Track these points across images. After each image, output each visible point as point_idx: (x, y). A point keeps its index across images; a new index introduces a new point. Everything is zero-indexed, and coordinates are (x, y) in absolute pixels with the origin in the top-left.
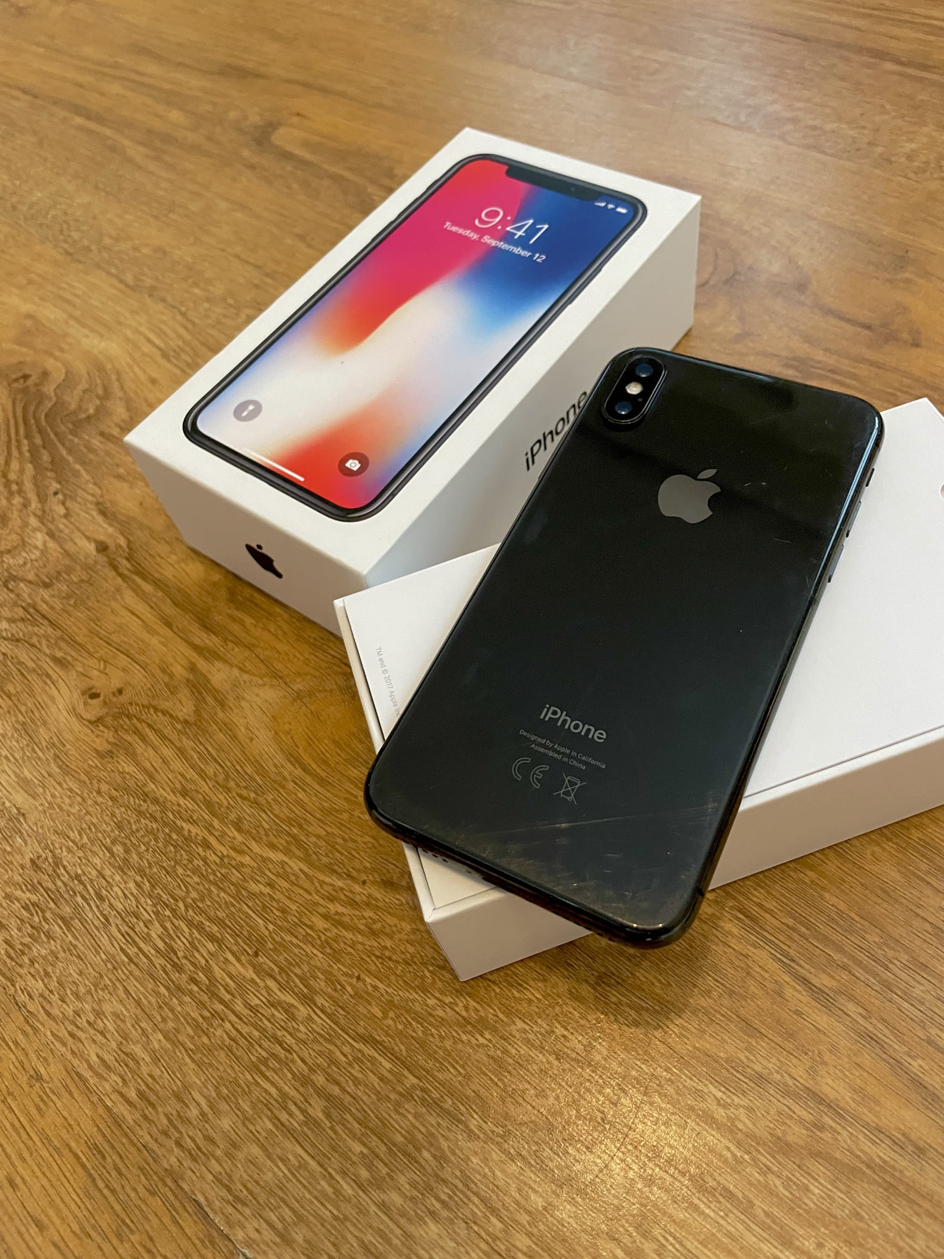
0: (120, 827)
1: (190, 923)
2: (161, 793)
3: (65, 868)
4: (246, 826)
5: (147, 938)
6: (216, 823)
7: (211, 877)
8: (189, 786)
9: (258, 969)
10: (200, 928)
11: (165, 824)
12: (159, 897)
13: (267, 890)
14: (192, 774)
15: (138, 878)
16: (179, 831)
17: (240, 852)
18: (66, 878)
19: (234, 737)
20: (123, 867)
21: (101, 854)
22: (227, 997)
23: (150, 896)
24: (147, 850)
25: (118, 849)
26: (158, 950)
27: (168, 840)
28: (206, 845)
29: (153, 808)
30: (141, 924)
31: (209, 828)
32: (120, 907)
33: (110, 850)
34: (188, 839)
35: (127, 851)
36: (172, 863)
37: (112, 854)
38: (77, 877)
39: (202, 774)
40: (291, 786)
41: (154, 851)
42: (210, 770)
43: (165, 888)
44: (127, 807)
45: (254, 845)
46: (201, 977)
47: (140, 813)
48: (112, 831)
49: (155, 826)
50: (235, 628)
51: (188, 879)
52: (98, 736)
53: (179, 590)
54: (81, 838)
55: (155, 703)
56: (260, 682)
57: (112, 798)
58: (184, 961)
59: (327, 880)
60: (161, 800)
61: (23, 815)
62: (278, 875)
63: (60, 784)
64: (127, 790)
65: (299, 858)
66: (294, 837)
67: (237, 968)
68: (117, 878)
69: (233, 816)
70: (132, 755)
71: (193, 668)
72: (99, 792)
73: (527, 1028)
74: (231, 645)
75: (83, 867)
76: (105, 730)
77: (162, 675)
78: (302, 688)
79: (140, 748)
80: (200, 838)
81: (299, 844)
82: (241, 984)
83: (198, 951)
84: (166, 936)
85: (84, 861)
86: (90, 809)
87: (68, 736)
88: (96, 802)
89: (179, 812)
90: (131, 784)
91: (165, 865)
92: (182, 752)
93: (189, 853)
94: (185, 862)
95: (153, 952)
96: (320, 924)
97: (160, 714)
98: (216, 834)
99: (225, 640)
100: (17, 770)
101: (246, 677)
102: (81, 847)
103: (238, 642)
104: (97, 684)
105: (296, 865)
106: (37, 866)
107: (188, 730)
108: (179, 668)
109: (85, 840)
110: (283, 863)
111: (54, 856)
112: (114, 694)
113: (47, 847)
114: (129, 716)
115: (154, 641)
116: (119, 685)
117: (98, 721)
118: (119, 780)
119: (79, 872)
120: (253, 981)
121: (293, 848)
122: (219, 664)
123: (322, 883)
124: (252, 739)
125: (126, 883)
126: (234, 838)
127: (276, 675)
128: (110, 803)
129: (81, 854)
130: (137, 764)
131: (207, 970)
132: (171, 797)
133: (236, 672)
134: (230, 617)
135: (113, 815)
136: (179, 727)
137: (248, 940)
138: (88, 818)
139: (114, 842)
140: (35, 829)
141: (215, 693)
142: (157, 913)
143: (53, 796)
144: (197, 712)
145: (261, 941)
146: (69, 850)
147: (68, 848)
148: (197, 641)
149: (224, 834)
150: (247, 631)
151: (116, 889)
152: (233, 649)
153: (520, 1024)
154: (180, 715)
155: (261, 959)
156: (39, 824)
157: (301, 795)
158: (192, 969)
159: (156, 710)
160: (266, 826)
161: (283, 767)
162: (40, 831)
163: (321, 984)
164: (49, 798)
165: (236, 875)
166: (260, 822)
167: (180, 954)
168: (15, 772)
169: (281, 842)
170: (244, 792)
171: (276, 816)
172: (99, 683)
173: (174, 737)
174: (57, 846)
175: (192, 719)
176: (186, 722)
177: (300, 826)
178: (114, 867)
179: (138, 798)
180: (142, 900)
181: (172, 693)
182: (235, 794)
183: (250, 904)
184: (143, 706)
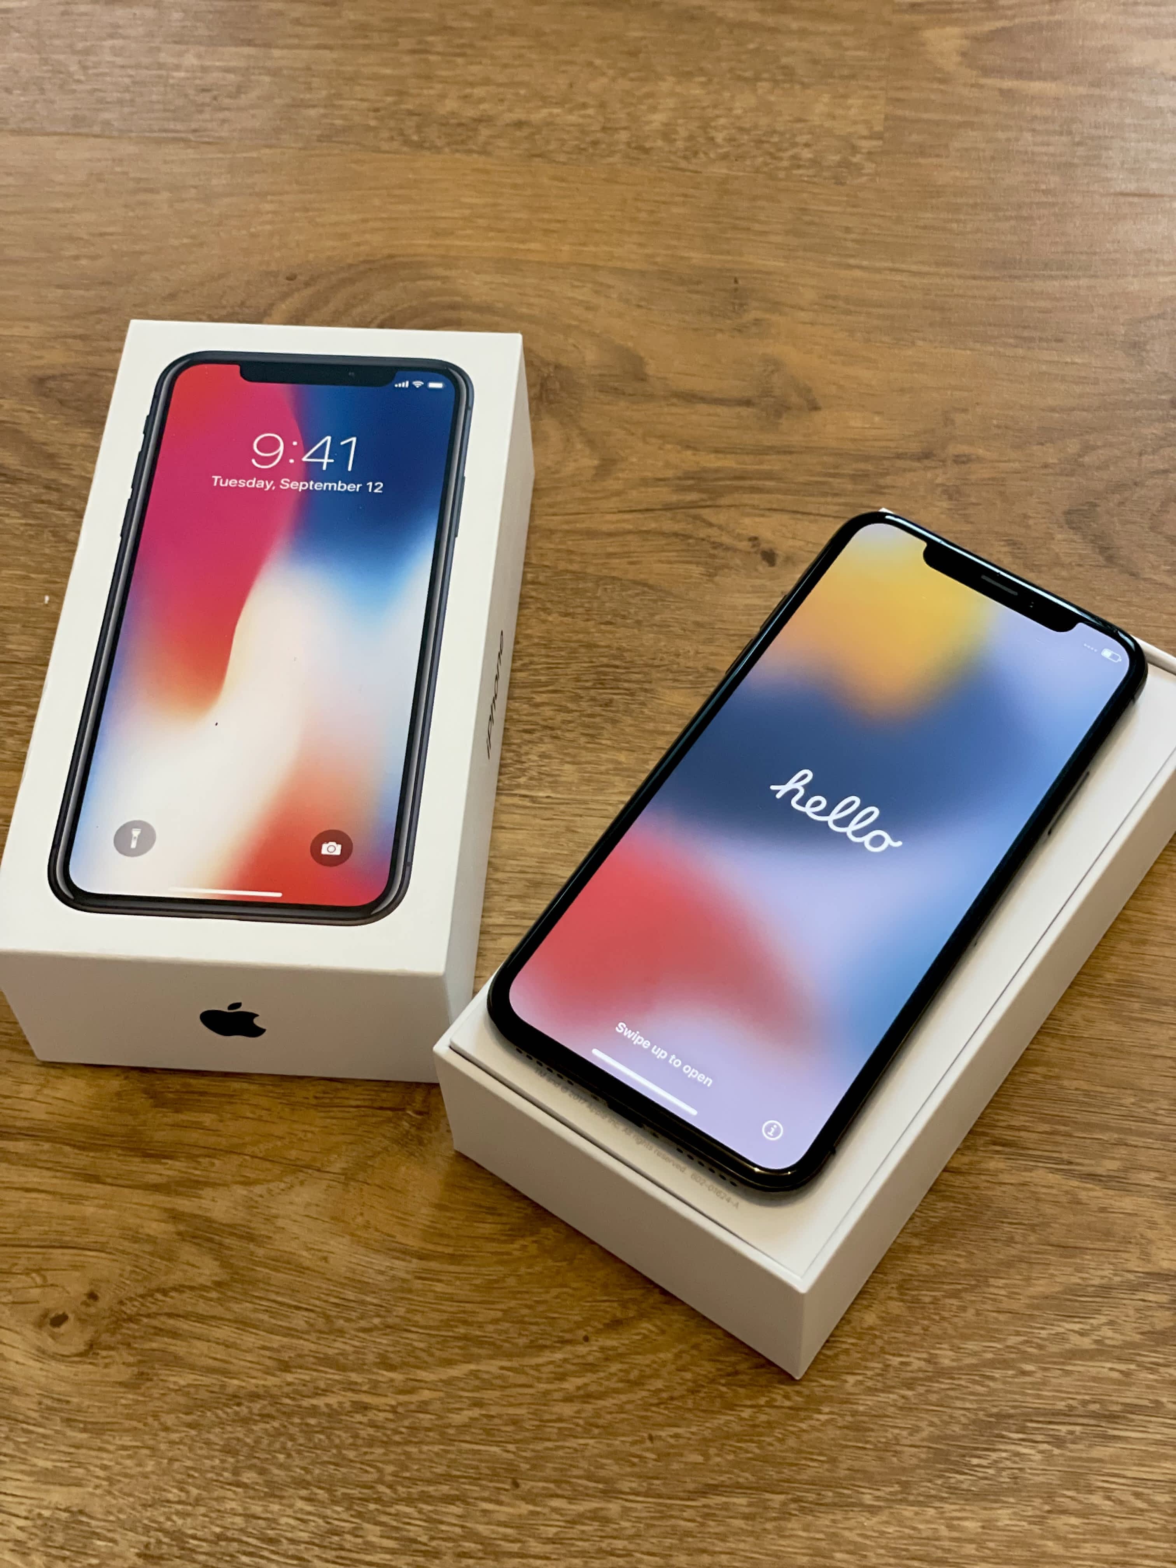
0: (228, 1450)
1: (409, 1501)
2: (251, 1384)
3: (194, 1537)
4: (395, 1359)
5: (370, 1547)
6: (354, 1377)
7: (397, 1438)
8: (285, 1356)
9: (529, 1498)
10: (426, 1498)
11: (289, 1415)
12: (347, 1497)
13: (476, 1412)
14: (277, 1341)
15: (304, 1493)
16: (314, 1411)
17: (411, 1391)
18: (205, 1547)
19: (302, 1269)
20: (274, 1491)
21: (230, 1494)
22: (515, 1547)
23: (335, 1502)
24: (289, 1456)
25: (248, 1477)
26: (392, 1552)
27: (308, 1431)
28: (365, 1408)
29: (257, 1407)
30: (348, 1537)
31: (351, 1387)
32: (305, 1536)
33: (239, 1485)
34: (333, 1414)
35: (262, 1472)
36: (334, 1451)
37: (245, 1486)
38: (220, 1537)
39: (289, 1332)
40: (418, 1284)
41: (299, 1452)
42: (299, 1321)
43: (345, 1482)
44: (221, 1423)
45: (422, 1374)
46: (469, 1546)
47: (245, 1421)
48: (223, 1461)
49: (276, 1424)
50: (194, 1136)
51: (368, 1457)
52: (106, 1366)
53: (73, 1127)
54: (187, 1492)
55: (154, 1285)
56: (282, 1185)
57: (190, 1426)
58: (434, 1543)
59: (540, 1360)
60: (261, 1391)
61: (81, 1512)
62: (477, 1389)
63: (100, 1449)
64: (204, 1406)
65: (491, 1357)
66: (465, 1338)
67: (504, 1512)
68: (276, 1507)
69: (371, 1358)
70: (176, 1362)
71: (175, 1216)
72: (166, 1429)
73: (860, 1378)
74: (205, 1161)
75: (219, 1522)
76: (112, 1353)
77: (136, 1246)
78: (344, 1165)
79: (179, 1348)
80: (347, 1405)
81: (479, 1342)
82: (522, 1526)
83: (442, 1522)
84: (389, 1532)
85: (213, 1515)
86: (170, 1454)
87: (60, 1388)
88: (172, 1443)
89: (296, 1392)
90: (203, 1394)
91: (326, 1459)
92: (243, 1324)
93: (347, 1429)
94: (351, 1440)
95: (388, 1557)
96: (568, 1410)
97: (173, 1294)
98: (365, 1388)
99: (192, 1157)
100: (23, 1467)
101: (258, 1189)
102: (197, 1502)
103: (213, 1152)
104: (50, 1304)
105: (492, 1367)
106: (152, 1557)
107: (230, 1294)
108: (154, 1225)
109: (194, 1492)
110: (474, 1374)
111: (166, 1532)
112: (85, 1303)
113: (147, 1529)
114: (130, 1319)
115: (89, 1210)
116: (87, 1289)
117: (92, 1348)
118: (182, 1400)
119: (218, 1530)
120: (533, 1513)
121: (475, 1350)
122: (208, 1192)
123: (537, 1367)
124: (325, 1259)
125: (291, 1506)
126: (392, 1380)
127: (296, 1167)
128: (193, 1432)
129: (202, 1510)
130: (192, 1368)
131: (471, 1535)
132: (271, 1381)
133: (241, 1191)
134: (176, 1126)
135: (208, 1443)
136: (214, 1295)
137: (495, 1475)
138: (176, 1465)
139: (236, 1472)
140: (112, 1518)
141: (231, 1229)
142: (360, 1515)
143: (105, 1468)
144: (225, 1264)
145: (511, 1468)
146: (184, 1515)
147: (178, 1513)
148: (153, 1179)
149: (375, 1384)
150: (215, 1132)
151: (284, 1520)
152: (213, 1164)
153: (851, 1379)
154: (202, 1280)
155: (526, 1485)
156: (114, 1511)
157: (439, 1287)
158: (450, 1545)
159: (165, 1292)
160: (422, 1345)
161: (392, 1269)
162: (122, 1516)
163: (612, 1468)
164: (101, 1473)
165: (426, 1419)
166: (411, 1345)
167: (424, 1539)
168: (22, 1472)
169: (454, 1352)
170: (363, 1324)
171: (425, 1327)
172: (53, 1301)
173: (219, 1311)
174: (162, 1519)
175: (222, 1275)
176: (219, 1284)
177: (465, 1322)
178: (260, 1499)
179: (227, 1406)
180: (328, 1512)
181: (170, 1260)
182: (353, 1332)
183: (468, 1438)
184: (142, 1296)
